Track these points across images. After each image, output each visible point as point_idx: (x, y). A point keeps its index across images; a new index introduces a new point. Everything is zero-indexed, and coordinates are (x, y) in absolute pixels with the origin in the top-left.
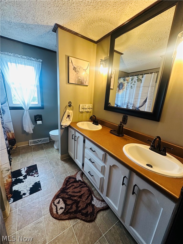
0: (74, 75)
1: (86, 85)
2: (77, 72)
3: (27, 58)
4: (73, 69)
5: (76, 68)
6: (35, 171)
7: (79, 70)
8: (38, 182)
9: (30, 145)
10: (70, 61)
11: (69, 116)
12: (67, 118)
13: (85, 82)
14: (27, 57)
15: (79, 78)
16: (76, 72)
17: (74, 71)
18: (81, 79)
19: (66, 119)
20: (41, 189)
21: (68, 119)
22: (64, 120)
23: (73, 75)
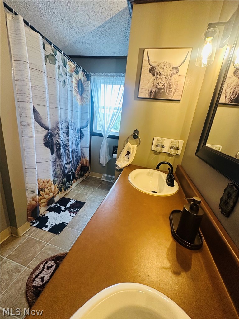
0: (151, 81)
1: (173, 99)
2: (157, 75)
3: (116, 75)
4: (150, 71)
5: (157, 68)
6: (76, 209)
7: (161, 71)
8: (65, 224)
9: (102, 179)
10: (145, 57)
11: (128, 153)
12: (125, 156)
13: (172, 94)
14: (117, 73)
15: (159, 87)
16: (154, 75)
17: (150, 74)
18: (163, 88)
19: (123, 157)
20: (59, 234)
21: (126, 158)
22: (121, 158)
23: (149, 82)
